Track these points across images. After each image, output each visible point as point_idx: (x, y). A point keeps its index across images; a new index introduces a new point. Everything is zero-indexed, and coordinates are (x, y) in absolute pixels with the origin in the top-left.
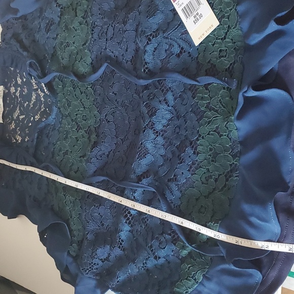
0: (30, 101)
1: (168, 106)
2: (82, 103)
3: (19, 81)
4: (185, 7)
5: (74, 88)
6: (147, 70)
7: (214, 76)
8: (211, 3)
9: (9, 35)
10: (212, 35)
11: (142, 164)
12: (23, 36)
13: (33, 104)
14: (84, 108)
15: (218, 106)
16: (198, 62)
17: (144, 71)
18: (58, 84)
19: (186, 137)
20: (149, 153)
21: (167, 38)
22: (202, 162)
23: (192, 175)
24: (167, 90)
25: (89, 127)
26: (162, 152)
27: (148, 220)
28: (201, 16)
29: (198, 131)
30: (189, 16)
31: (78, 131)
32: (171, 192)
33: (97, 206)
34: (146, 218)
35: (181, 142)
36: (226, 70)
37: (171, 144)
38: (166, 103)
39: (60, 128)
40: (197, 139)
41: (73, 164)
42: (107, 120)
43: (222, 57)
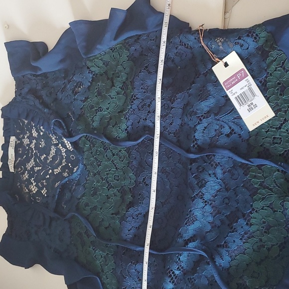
0: (48, 154)
1: (217, 179)
2: (114, 164)
3: (35, 134)
4: (238, 96)
5: (105, 149)
6: (196, 146)
7: (267, 158)
8: (266, 96)
9: (26, 90)
10: (266, 124)
11: (190, 230)
12: (43, 93)
13: (52, 158)
14: (116, 168)
15: (272, 186)
16: (249, 144)
17: (194, 146)
18: (85, 144)
19: (238, 209)
20: (197, 220)
21: (218, 120)
22: (254, 232)
23: (244, 243)
24: (217, 165)
25: (122, 187)
26: (210, 219)
27: (195, 280)
28: (256, 106)
29: (252, 206)
30: (243, 104)
31: (109, 190)
32: (221, 257)
33: (134, 263)
34: (193, 278)
35: (232, 212)
36: (280, 155)
37: (219, 213)
38: (215, 176)
39: (86, 183)
40: (251, 213)
41: (103, 220)
42: (145, 183)
43: (276, 143)
